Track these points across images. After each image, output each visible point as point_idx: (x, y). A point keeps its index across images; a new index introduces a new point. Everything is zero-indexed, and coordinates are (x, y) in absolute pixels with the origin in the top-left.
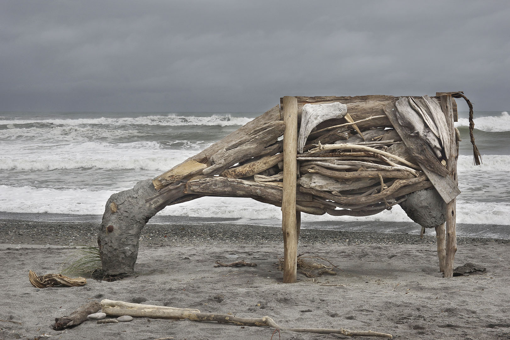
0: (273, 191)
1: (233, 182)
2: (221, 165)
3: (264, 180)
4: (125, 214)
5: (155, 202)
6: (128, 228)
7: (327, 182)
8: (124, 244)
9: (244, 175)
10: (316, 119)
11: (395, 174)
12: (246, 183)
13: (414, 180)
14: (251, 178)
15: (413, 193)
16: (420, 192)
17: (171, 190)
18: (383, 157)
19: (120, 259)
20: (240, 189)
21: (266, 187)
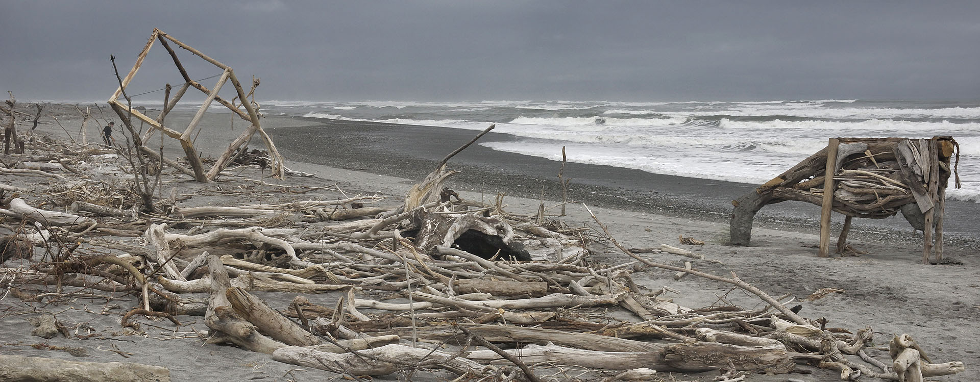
0: (819, 199)
1: (796, 191)
2: (790, 181)
3: (815, 191)
4: (742, 208)
5: (758, 202)
6: (742, 216)
7: (848, 195)
8: (740, 226)
9: (804, 188)
10: (844, 153)
11: (886, 191)
12: (804, 192)
13: (904, 196)
14: (808, 190)
15: (905, 205)
16: (909, 205)
17: (764, 195)
18: (881, 180)
19: (738, 235)
20: (800, 196)
21: (815, 196)
